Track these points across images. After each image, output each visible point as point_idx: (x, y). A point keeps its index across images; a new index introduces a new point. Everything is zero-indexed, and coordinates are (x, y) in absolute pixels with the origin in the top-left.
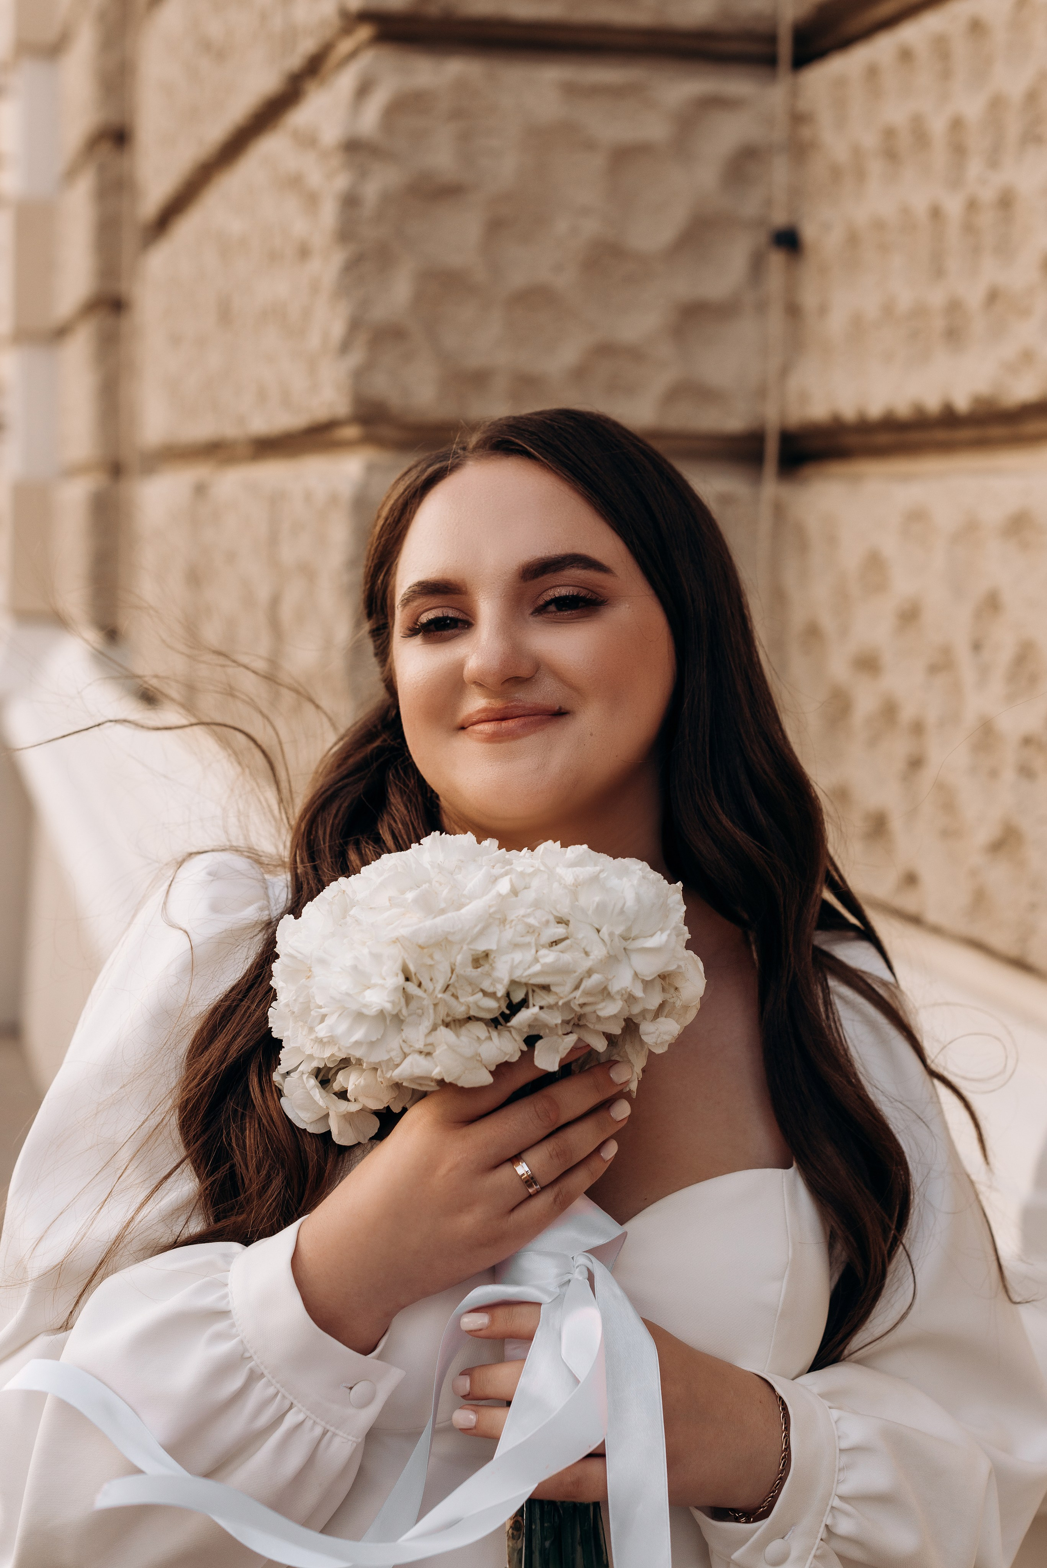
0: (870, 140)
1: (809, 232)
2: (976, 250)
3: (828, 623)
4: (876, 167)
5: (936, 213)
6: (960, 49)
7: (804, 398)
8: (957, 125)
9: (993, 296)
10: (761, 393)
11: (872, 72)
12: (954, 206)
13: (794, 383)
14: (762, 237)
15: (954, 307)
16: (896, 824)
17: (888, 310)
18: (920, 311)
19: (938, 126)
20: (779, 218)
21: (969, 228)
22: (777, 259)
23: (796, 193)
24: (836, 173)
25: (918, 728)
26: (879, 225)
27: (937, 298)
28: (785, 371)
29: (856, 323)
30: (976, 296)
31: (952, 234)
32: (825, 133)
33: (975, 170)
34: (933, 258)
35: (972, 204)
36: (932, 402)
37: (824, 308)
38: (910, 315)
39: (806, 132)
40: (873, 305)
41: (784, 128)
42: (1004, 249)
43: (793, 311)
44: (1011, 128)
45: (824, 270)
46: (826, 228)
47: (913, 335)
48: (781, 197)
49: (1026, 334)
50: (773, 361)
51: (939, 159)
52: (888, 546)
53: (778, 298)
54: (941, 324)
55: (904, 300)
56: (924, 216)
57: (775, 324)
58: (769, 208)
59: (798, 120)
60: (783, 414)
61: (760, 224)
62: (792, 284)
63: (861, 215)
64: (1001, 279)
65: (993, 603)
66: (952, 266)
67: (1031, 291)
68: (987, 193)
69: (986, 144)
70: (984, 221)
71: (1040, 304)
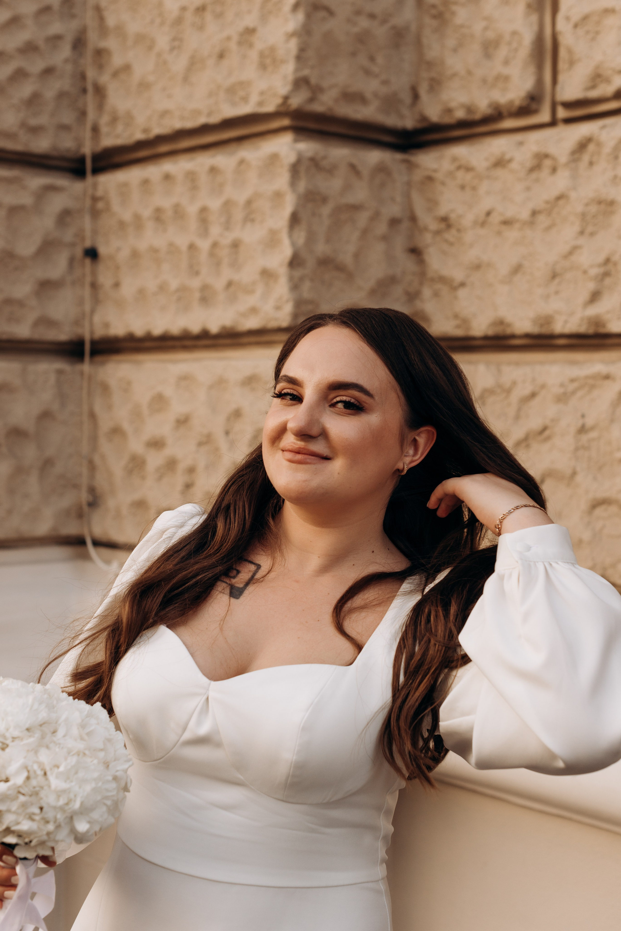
0: (147, 213)
1: (102, 250)
2: (218, 264)
3: (126, 426)
4: (150, 226)
5: (192, 247)
6: (203, 179)
7: (107, 325)
8: (204, 210)
9: (229, 284)
10: (77, 322)
11: (146, 182)
12: (204, 245)
13: (97, 319)
14: (79, 252)
15: (205, 288)
17: (162, 288)
18: (183, 289)
19: (192, 209)
20: (88, 244)
21: (212, 255)
22: (88, 261)
23: (95, 232)
24: (122, 225)
25: (191, 470)
26: (154, 250)
27: (195, 283)
28: (93, 312)
29: (141, 293)
30: (219, 284)
31: (203, 257)
32: (116, 206)
33: (215, 230)
34: (191, 266)
35: (215, 245)
36: (195, 328)
37: (117, 285)
38: (177, 290)
39: (100, 205)
40: (151, 285)
41: (88, 202)
42: (235, 265)
43: (94, 286)
44: (238, 215)
45: (117, 268)
46: (119, 249)
47: (179, 299)
48: (88, 234)
49: (251, 301)
50: (87, 307)
51: (193, 224)
52: (169, 391)
53: (88, 279)
54: (197, 295)
55: (174, 284)
56: (184, 248)
57: (87, 292)
58: (83, 239)
59: (95, 199)
60: (92, 332)
61: (73, 245)
62: (94, 273)
63: (142, 245)
64: (236, 277)
65: (237, 414)
66: (204, 270)
67: (254, 283)
68: (226, 241)
69: (222, 220)
70: (224, 253)
71: (260, 288)
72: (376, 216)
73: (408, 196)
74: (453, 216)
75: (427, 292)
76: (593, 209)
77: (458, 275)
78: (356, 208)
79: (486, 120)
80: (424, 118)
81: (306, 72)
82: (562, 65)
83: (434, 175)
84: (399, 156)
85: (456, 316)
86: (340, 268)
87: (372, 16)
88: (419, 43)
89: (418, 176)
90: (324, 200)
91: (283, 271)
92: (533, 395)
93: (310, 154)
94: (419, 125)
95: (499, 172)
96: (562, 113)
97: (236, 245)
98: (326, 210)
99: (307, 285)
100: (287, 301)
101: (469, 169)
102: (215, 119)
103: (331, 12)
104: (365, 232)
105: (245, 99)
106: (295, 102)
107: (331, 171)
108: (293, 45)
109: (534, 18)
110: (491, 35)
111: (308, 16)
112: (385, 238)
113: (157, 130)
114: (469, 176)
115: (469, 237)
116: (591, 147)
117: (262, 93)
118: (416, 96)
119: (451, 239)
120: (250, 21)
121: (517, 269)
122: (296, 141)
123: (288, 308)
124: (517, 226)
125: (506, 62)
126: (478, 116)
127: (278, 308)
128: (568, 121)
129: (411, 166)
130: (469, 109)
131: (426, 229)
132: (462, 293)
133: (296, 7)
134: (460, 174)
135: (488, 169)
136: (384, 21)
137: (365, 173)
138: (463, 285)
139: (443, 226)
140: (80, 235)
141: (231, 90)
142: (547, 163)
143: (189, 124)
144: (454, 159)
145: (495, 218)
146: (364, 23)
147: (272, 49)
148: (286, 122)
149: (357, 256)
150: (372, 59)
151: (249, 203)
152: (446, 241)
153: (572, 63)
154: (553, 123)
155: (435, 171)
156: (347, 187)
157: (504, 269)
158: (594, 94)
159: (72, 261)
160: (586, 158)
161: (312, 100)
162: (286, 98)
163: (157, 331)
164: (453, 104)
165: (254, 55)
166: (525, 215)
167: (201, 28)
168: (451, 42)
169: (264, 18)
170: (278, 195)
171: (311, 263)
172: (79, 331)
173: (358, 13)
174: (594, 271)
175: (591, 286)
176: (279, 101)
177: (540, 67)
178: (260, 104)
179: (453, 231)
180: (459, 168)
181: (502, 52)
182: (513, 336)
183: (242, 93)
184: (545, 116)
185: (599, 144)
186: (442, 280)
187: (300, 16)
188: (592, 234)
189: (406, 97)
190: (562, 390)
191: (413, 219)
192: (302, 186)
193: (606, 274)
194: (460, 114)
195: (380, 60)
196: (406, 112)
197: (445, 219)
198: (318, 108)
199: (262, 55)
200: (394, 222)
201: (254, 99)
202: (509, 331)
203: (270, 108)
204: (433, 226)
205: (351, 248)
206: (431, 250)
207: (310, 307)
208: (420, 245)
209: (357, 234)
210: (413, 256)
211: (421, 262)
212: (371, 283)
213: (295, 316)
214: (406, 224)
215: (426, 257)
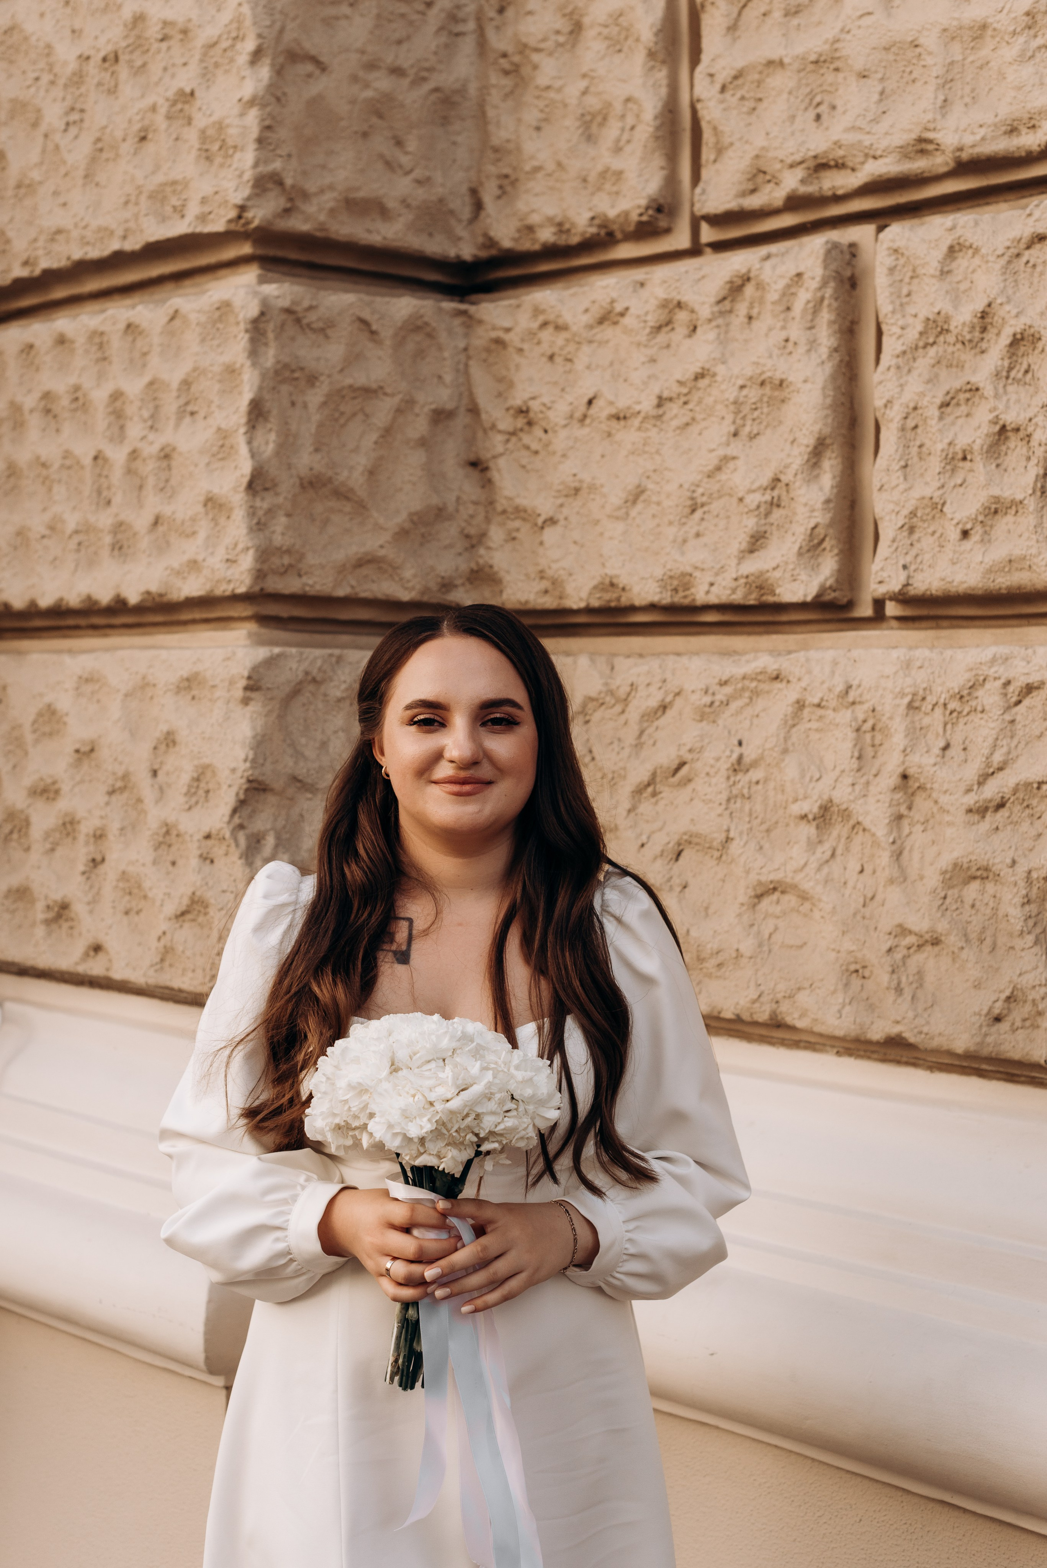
0: (29, 401)
2: (140, 488)
4: (34, 422)
5: (98, 458)
6: (117, 344)
8: (117, 396)
9: (157, 521)
11: (28, 349)
12: (118, 455)
15: (119, 527)
16: (79, 908)
17: (52, 528)
18: (85, 529)
19: (99, 396)
21: (129, 471)
25: (99, 836)
26: (42, 464)
27: (105, 520)
29: (21, 534)
30: (141, 521)
31: (117, 474)
33: (135, 430)
34: (99, 492)
35: (134, 455)
36: (105, 597)
38: (77, 532)
40: (37, 524)
42: (165, 488)
44: (170, 405)
47: (79, 546)
49: (191, 549)
51: (101, 419)
52: (64, 702)
54: (108, 539)
55: (71, 522)
56: (87, 461)
63: (23, 456)
64: (167, 510)
65: (169, 740)
66: (118, 499)
67: (193, 520)
68: (151, 449)
69: (146, 414)
70: (148, 468)
71: (204, 528)
72: (407, 405)
73: (465, 372)
74: (535, 405)
75: (496, 534)
76: (753, 394)
77: (544, 506)
78: (369, 392)
79: (588, 245)
80: (491, 242)
81: (277, 165)
82: (707, 154)
83: (507, 337)
84: (449, 305)
85: (541, 574)
86: (342, 494)
87: (397, 71)
88: (481, 117)
89: (481, 338)
90: (312, 380)
91: (238, 499)
92: (664, 707)
93: (286, 303)
94: (484, 254)
95: (607, 332)
96: (708, 234)
97: (166, 455)
98: (315, 397)
99: (281, 522)
100: (246, 550)
101: (560, 328)
102: (133, 244)
103: (322, 67)
104: (387, 432)
105: (180, 210)
106: (258, 216)
107: (324, 330)
108: (253, 120)
109: (662, 75)
110: (593, 102)
111: (279, 72)
112: (422, 442)
113: (45, 263)
114: (560, 339)
115: (560, 440)
116: (749, 290)
117: (204, 201)
118: (478, 206)
119: (534, 446)
120: (185, 80)
121: (637, 495)
122: (262, 280)
123: (247, 561)
124: (636, 422)
125: (618, 149)
126: (575, 240)
127: (231, 562)
128: (720, 247)
129: (470, 322)
130: (561, 227)
131: (493, 427)
132: (550, 535)
133: (257, 55)
134: (546, 335)
135: (590, 327)
136: (419, 80)
137: (387, 333)
138: (552, 521)
139: (521, 422)
141: (158, 196)
142: (682, 316)
143: (95, 253)
144: (537, 311)
145: (601, 410)
146: (382, 83)
147: (220, 126)
148: (247, 249)
149: (372, 473)
150: (399, 143)
151: (186, 384)
152: (527, 448)
153: (720, 151)
154: (695, 251)
155: (508, 330)
156: (353, 359)
157: (616, 497)
158: (754, 202)
160: (742, 309)
161: (287, 211)
162: (242, 208)
163: (45, 602)
164: (535, 219)
165: (192, 136)
166: (647, 404)
167: (113, 91)
168: (531, 116)
169: (207, 75)
170: (231, 371)
171: (287, 486)
173: (372, 66)
174: (754, 499)
175: (751, 523)
176: (233, 214)
177: (672, 158)
178: (203, 218)
179: (538, 432)
180: (545, 324)
181: (612, 131)
182: (632, 609)
183: (175, 201)
184: (681, 240)
185: (760, 286)
186: (520, 513)
187: (265, 72)
188: (752, 437)
189: (463, 208)
190: (707, 699)
191: (474, 411)
192: (270, 356)
193: (775, 504)
194: (546, 235)
195: (412, 145)
196: (460, 231)
197: (523, 411)
198: (299, 224)
199: (203, 136)
200: (440, 416)
201: (193, 209)
202: (624, 601)
203: (218, 226)
204: (506, 423)
205: (362, 461)
206: (502, 462)
207: (286, 560)
208: (485, 455)
209: (374, 436)
210: (475, 474)
211: (487, 484)
212: (402, 518)
213: (260, 575)
214: (462, 419)
215: (495, 475)
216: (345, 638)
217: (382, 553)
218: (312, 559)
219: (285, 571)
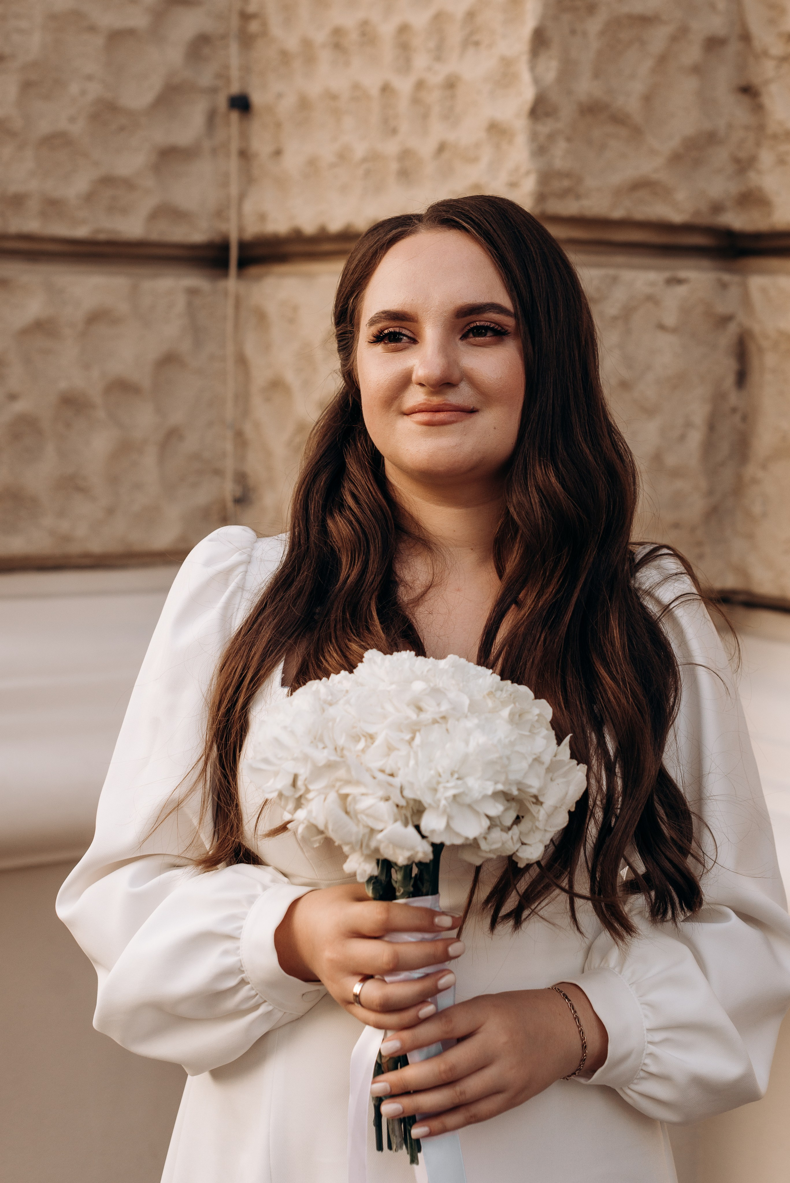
0: (320, 37)
1: (257, 98)
2: (425, 116)
3: (291, 377)
4: (325, 56)
5: (386, 89)
7: (262, 217)
8: (404, 29)
9: (442, 148)
10: (220, 214)
12: (404, 86)
13: (248, 207)
14: (222, 102)
15: (406, 154)
17: (343, 156)
18: (373, 158)
19: (388, 29)
20: (235, 89)
21: (416, 101)
22: (235, 116)
23: (246, 69)
24: (285, 56)
26: (332, 96)
27: (392, 148)
28: (242, 197)
29: (312, 163)
30: (426, 148)
31: (403, 105)
32: (276, 29)
33: (421, 62)
34: (385, 121)
35: (420, 85)
37: (278, 153)
38: (365, 160)
39: (254, 27)
40: (327, 152)
41: (235, 22)
42: (450, 116)
43: (244, 154)
44: (455, 35)
45: (278, 125)
46: (280, 96)
47: (367, 174)
48: (235, 73)
49: (475, 173)
50: (234, 190)
51: (388, 53)
53: (234, 146)
54: (394, 166)
55: (360, 150)
56: (375, 92)
57: (233, 164)
58: (228, 80)
59: (245, 17)
60: (241, 229)
61: (214, 90)
62: (244, 136)
63: (314, 89)
64: (451, 137)
66: (404, 127)
67: (478, 145)
68: (436, 78)
69: (432, 44)
70: (433, 97)
71: (486, 154)
72: (681, 34)
75: (767, 158)
78: (646, 21)
86: (619, 119)
90: (592, 7)
91: (521, 125)
97: (451, 85)
98: (594, 25)
99: (560, 148)
100: (528, 173)
104: (663, 60)
112: (696, 70)
123: (531, 182)
127: (513, 185)
131: (765, 53)
140: (223, 76)
149: (648, 99)
151: (471, 16)
159: (211, 117)
163: (335, 226)
170: (514, 2)
171: (568, 111)
172: (223, 227)
191: (746, 37)
200: (713, 44)
204: (778, 48)
205: (638, 87)
206: (774, 88)
207: (566, 183)
208: (756, 81)
209: (649, 63)
210: (745, 100)
211: (758, 108)
212: (674, 143)
213: (541, 197)
214: (734, 47)
215: (766, 100)
216: (620, 259)
217: (655, 176)
218: (590, 182)
219: (564, 194)
